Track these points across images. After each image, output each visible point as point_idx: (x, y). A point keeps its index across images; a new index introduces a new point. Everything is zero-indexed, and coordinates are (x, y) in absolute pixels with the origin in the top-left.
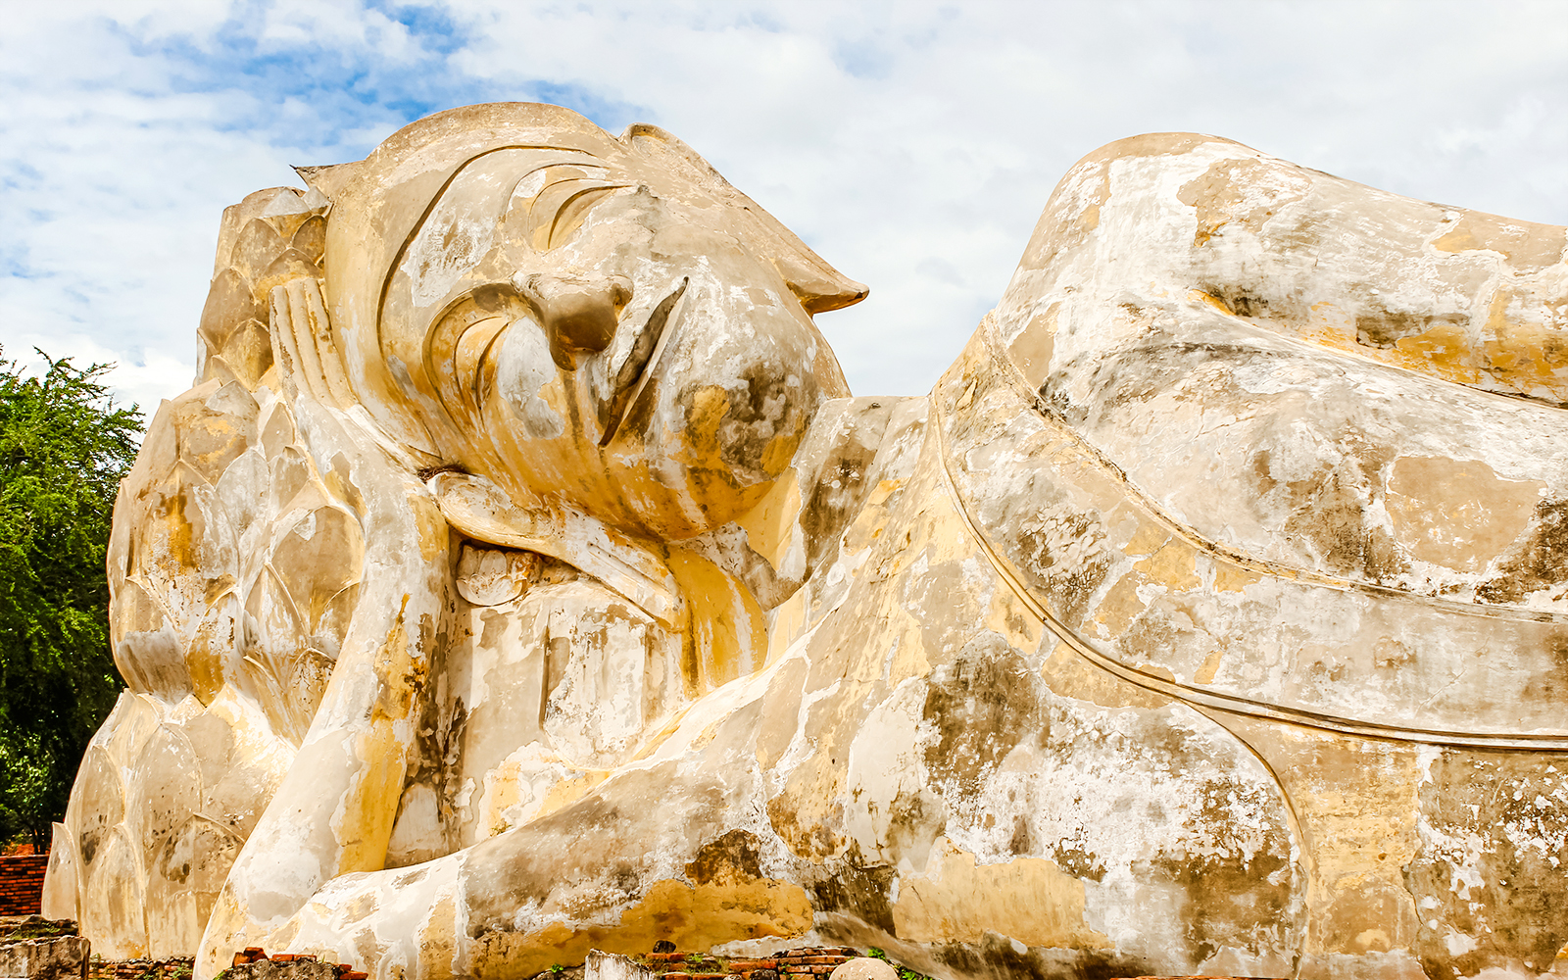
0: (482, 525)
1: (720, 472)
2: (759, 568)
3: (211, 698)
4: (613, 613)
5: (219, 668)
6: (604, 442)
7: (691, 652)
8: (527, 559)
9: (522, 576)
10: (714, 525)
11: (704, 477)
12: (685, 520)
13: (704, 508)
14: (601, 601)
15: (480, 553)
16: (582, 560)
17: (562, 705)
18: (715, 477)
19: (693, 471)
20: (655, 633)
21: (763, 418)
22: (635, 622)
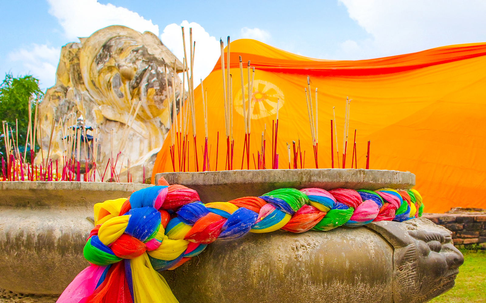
0: (110, 116)
1: (154, 106)
2: (163, 126)
3: (57, 151)
4: (134, 135)
5: (58, 145)
6: (132, 99)
7: (150, 143)
8: (119, 124)
9: (118, 127)
10: (154, 117)
11: (151, 107)
12: (148, 116)
13: (152, 113)
14: (132, 132)
15: (110, 122)
16: (129, 124)
17: (124, 153)
18: (153, 107)
19: (149, 106)
20: (142, 139)
21: (163, 95)
22: (138, 137)
